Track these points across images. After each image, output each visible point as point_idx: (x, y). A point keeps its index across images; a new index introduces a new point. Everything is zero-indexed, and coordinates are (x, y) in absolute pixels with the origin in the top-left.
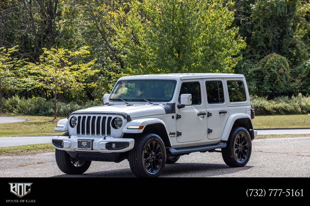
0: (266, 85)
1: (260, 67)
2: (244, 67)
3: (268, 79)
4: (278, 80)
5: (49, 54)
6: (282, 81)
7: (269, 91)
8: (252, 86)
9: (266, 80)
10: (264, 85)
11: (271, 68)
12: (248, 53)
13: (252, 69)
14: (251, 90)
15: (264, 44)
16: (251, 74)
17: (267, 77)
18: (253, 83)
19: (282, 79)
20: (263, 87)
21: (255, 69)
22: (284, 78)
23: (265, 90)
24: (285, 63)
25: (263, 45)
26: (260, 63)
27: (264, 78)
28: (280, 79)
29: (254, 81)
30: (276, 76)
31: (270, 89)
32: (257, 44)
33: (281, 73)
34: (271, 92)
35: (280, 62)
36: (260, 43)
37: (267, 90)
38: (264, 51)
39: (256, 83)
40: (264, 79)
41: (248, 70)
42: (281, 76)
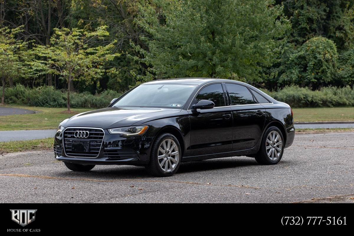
0: (309, 73)
1: (304, 51)
2: (284, 53)
3: (312, 67)
4: (324, 68)
5: (61, 35)
6: (328, 68)
7: (314, 80)
8: (294, 75)
9: (310, 67)
10: (307, 73)
11: (316, 54)
12: (289, 35)
13: (294, 54)
14: (292, 80)
15: (307, 25)
16: (293, 61)
17: (312, 64)
18: (295, 71)
19: (328, 66)
20: (306, 76)
21: (297, 54)
22: (331, 65)
23: (308, 79)
24: (332, 48)
25: (306, 27)
26: (303, 47)
27: (308, 65)
28: (327, 66)
29: (297, 69)
30: (322, 63)
31: (315, 78)
32: (300, 24)
33: (327, 59)
34: (316, 81)
35: (327, 46)
36: (303, 24)
37: (311, 79)
38: (307, 33)
39: (299, 71)
40: (307, 67)
41: (289, 55)
42: (327, 63)
